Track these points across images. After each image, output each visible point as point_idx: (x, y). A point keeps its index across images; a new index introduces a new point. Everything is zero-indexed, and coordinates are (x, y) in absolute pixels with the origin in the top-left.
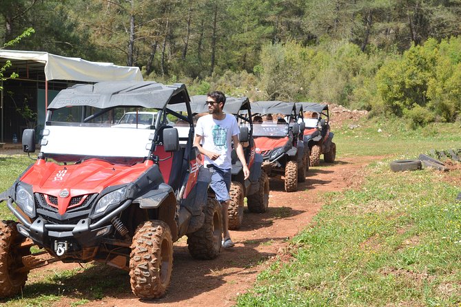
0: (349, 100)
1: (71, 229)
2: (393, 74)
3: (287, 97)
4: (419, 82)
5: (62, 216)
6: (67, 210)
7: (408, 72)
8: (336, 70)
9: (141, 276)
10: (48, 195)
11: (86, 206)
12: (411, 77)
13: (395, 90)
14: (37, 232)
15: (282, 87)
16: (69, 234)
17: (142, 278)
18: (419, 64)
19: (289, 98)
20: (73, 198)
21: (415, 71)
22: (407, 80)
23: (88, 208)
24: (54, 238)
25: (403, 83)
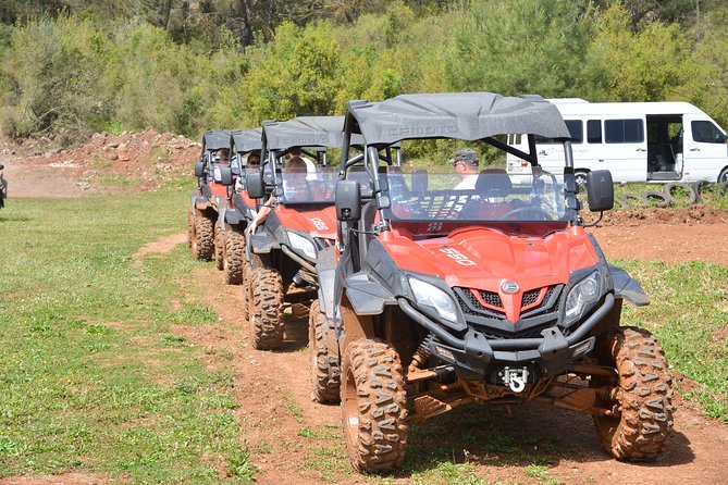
0: (194, 126)
1: (535, 347)
2: (277, 81)
3: (74, 121)
4: (320, 96)
5: (515, 326)
6: (522, 313)
7: (302, 80)
8: (168, 73)
9: (651, 421)
10: (479, 291)
11: (548, 305)
12: (305, 87)
13: (282, 109)
14: (480, 353)
15: (63, 101)
16: (533, 354)
17: (653, 424)
18: (317, 65)
19: (79, 121)
20: (525, 293)
21: (313, 78)
22: (301, 93)
23: (553, 309)
24: (503, 364)
25: (294, 98)
